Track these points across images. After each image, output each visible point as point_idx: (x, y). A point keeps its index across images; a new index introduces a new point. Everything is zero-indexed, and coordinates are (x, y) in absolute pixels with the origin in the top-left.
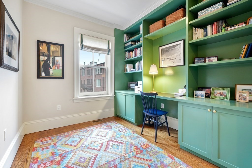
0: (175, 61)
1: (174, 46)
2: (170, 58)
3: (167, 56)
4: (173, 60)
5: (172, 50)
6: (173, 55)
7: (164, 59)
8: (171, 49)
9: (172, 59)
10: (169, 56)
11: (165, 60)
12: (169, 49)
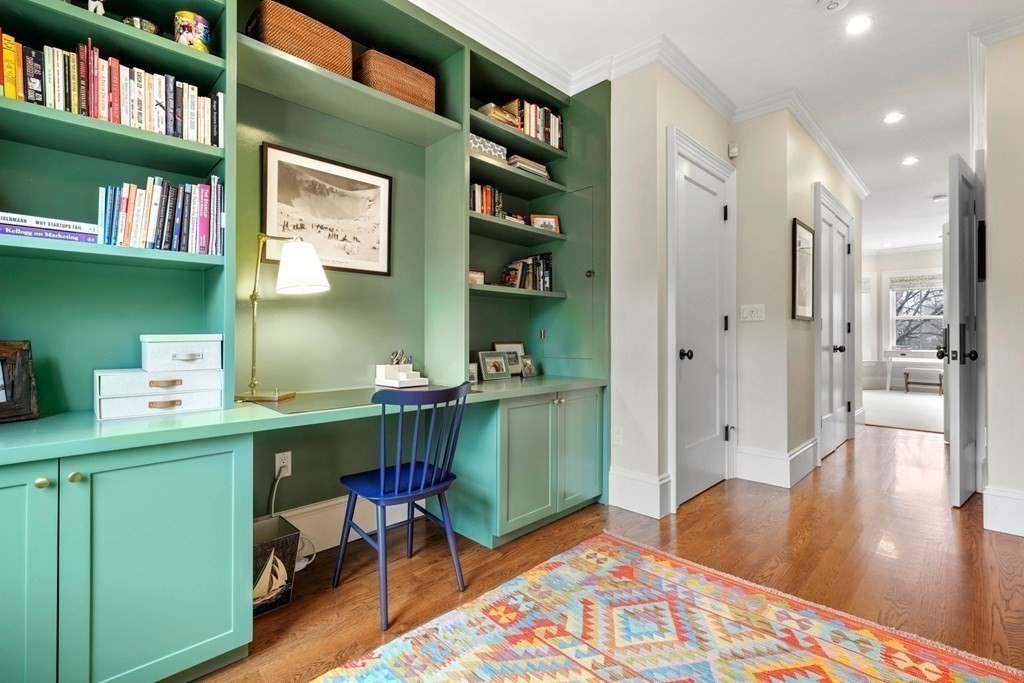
0: (355, 250)
1: (352, 185)
2: (331, 230)
3: (314, 213)
4: (344, 239)
5: (342, 195)
6: (345, 221)
7: (299, 223)
8: (335, 188)
9: (341, 238)
10: (324, 217)
11: (302, 227)
12: (328, 186)
